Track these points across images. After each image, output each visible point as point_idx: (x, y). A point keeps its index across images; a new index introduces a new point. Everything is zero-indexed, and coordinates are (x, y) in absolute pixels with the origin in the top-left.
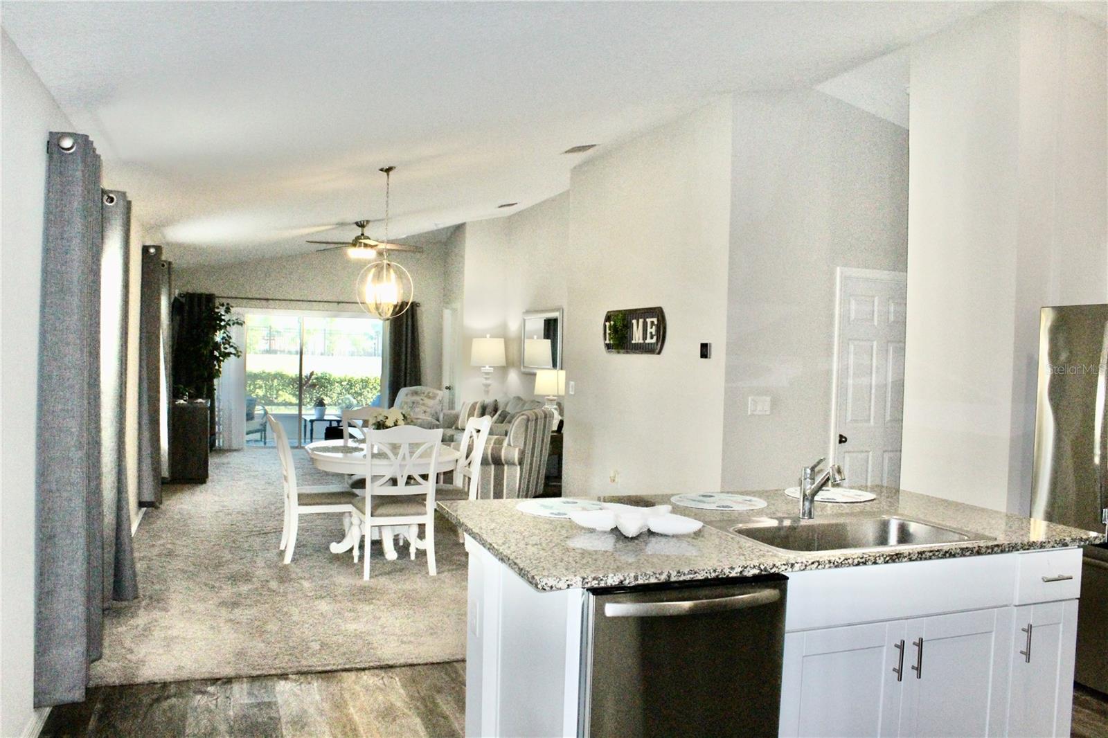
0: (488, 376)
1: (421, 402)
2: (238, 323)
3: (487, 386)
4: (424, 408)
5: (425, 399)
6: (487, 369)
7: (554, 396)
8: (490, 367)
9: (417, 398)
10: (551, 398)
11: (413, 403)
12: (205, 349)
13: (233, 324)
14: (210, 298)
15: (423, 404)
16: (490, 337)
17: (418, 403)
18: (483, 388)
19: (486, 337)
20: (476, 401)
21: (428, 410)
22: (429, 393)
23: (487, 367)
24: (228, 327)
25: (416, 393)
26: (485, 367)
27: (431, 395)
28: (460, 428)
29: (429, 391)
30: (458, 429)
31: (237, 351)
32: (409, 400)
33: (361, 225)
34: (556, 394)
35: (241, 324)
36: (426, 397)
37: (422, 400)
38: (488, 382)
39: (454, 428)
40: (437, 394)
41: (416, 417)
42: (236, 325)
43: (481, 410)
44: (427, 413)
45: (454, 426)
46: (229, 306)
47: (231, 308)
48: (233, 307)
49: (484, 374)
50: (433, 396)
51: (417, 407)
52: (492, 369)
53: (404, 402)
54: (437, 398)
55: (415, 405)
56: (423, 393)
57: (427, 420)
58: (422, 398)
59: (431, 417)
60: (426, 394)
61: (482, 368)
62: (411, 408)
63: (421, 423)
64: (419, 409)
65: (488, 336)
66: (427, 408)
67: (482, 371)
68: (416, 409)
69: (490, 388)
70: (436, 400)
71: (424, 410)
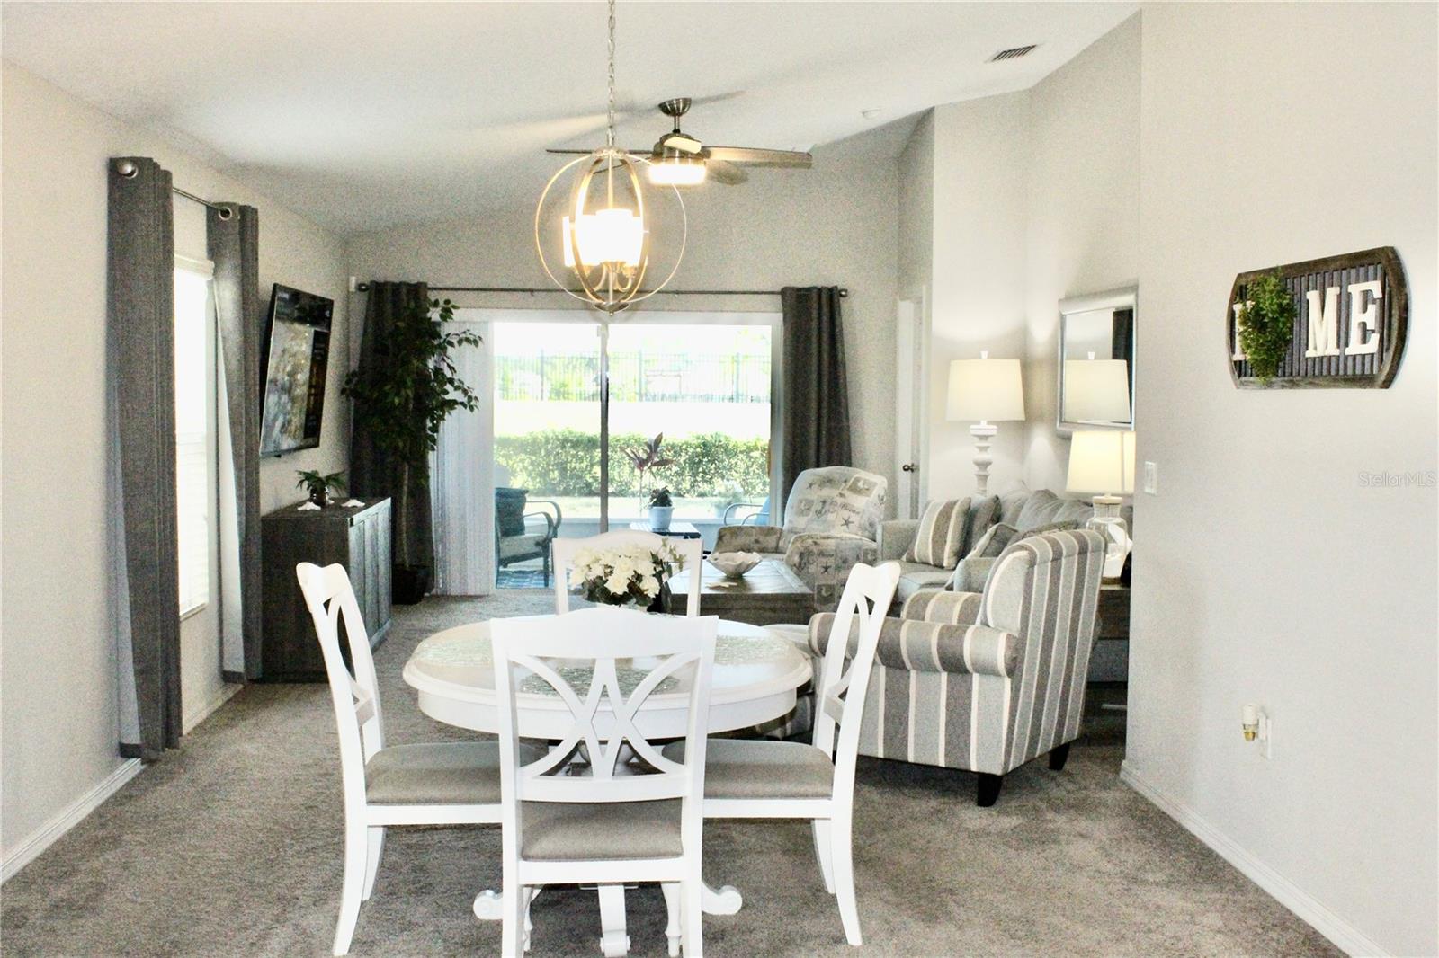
0: (984, 444)
1: (840, 500)
2: (468, 340)
3: (984, 465)
4: (846, 514)
5: (848, 494)
6: (985, 428)
7: (1113, 495)
8: (989, 423)
9: (826, 492)
10: (1108, 499)
11: (824, 502)
12: (398, 394)
13: (460, 342)
14: (417, 291)
15: (845, 506)
16: (991, 356)
17: (833, 503)
18: (976, 468)
19: (980, 358)
20: (953, 499)
21: (854, 518)
22: (857, 480)
23: (984, 424)
24: (449, 348)
25: (829, 481)
26: (979, 423)
27: (860, 485)
28: (917, 559)
29: (856, 476)
30: (915, 562)
31: (470, 398)
32: (814, 497)
33: (669, 109)
34: (1119, 490)
35: (475, 342)
36: (848, 489)
37: (841, 495)
38: (984, 457)
39: (904, 558)
40: (875, 484)
41: (825, 534)
42: (465, 343)
43: (961, 520)
44: (850, 525)
45: (906, 555)
46: (449, 306)
47: (453, 310)
48: (455, 307)
49: (976, 439)
50: (866, 487)
51: (831, 510)
52: (995, 427)
53: (806, 500)
54: (874, 492)
55: (827, 507)
56: (845, 481)
57: (851, 539)
58: (843, 492)
59: (859, 533)
60: (849, 484)
61: (972, 427)
62: (819, 513)
63: (837, 546)
64: (835, 515)
65: (984, 354)
66: (852, 514)
67: (973, 432)
68: (830, 515)
69: (988, 469)
70: (872, 496)
71: (847, 519)
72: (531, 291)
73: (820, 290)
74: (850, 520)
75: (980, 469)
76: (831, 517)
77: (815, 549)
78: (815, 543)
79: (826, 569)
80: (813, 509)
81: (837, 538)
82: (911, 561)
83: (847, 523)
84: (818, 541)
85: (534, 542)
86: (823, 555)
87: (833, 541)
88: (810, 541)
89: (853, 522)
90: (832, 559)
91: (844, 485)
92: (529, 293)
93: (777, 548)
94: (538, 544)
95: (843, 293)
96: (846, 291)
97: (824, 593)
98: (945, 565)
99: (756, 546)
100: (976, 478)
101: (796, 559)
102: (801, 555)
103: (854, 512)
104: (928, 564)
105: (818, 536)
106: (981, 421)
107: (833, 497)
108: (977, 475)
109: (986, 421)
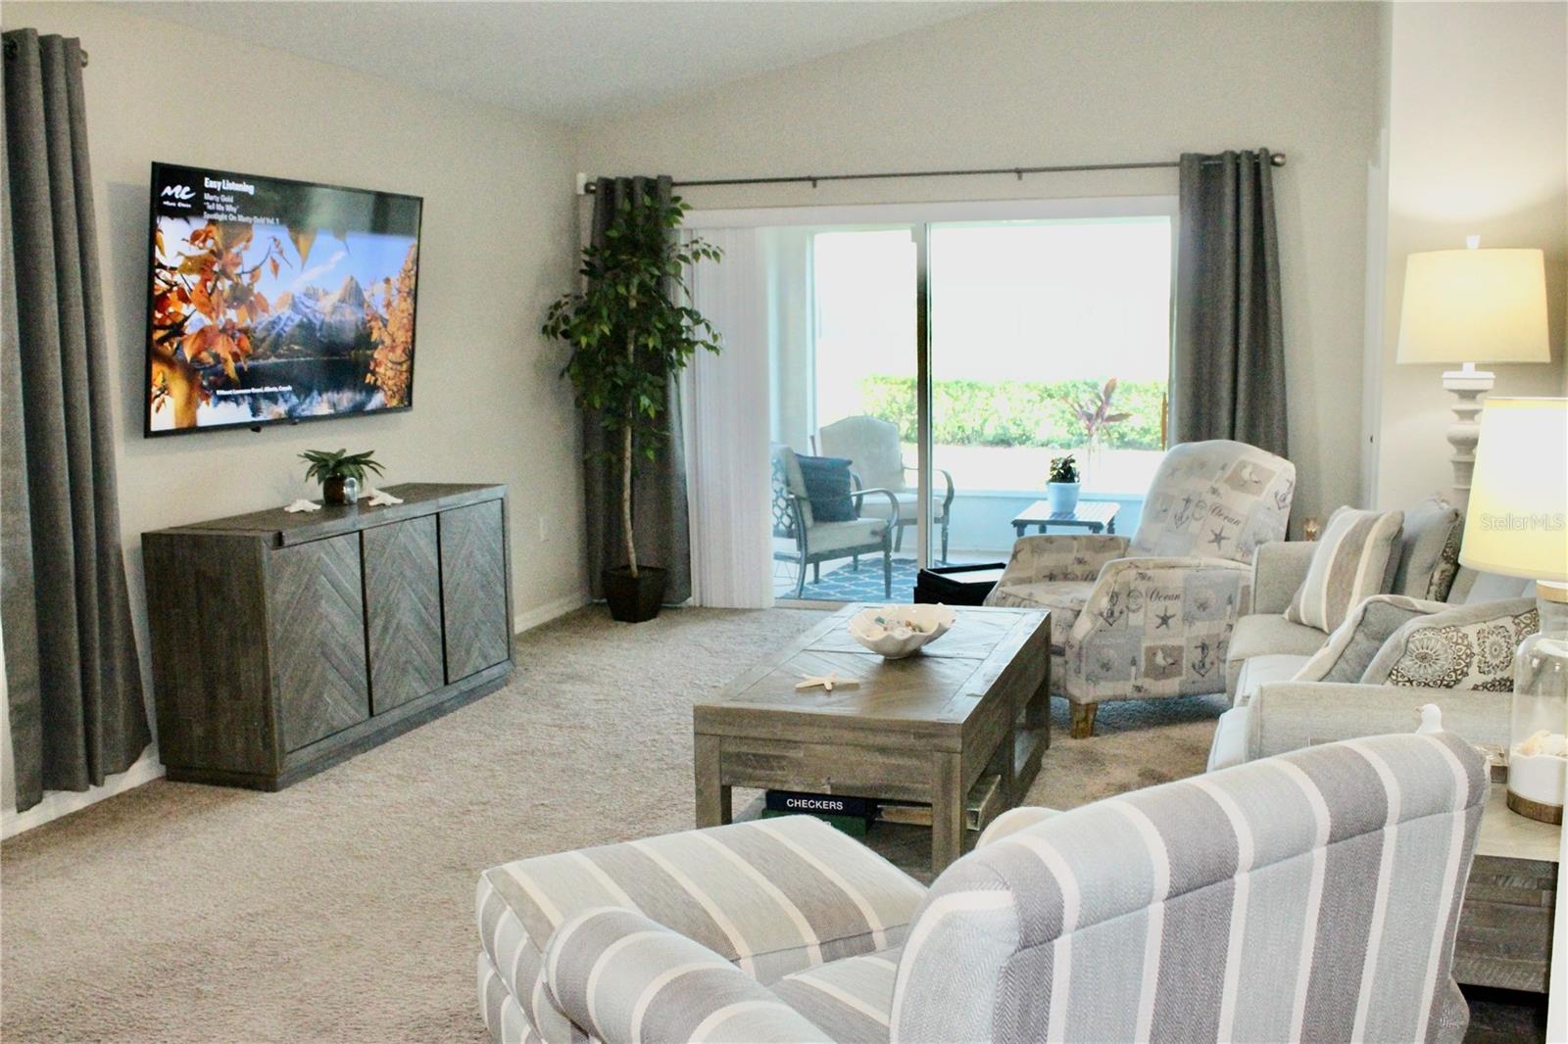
0: (1468, 406)
1: (1210, 499)
2: (705, 252)
3: (1467, 444)
4: (1217, 523)
5: (1223, 488)
6: (1470, 377)
8: (1480, 367)
9: (1193, 484)
11: (1188, 501)
13: (696, 255)
14: (658, 188)
15: (1217, 510)
16: (1483, 246)
17: (1200, 504)
18: (1452, 450)
19: (1464, 247)
20: (1374, 512)
21: (1231, 531)
22: (1243, 465)
23: (1469, 369)
24: (682, 264)
26: (1458, 366)
27: (1246, 474)
28: (1304, 621)
29: (1243, 457)
31: (715, 336)
35: (715, 256)
36: (1226, 481)
37: (1214, 491)
38: (1467, 429)
39: (1286, 616)
40: (1271, 474)
41: (1167, 559)
42: (703, 257)
43: (1383, 554)
44: (1223, 543)
45: (1290, 608)
46: (678, 205)
47: (684, 212)
48: (687, 207)
49: (1456, 396)
50: (1255, 478)
51: (1197, 516)
52: (1491, 375)
53: (1165, 495)
54: (1269, 488)
55: (1189, 511)
56: (1223, 468)
57: (1215, 568)
58: (1217, 485)
59: (1238, 556)
60: (1228, 472)
61: (1446, 374)
62: (1179, 519)
63: (1187, 580)
64: (1201, 523)
65: (1473, 241)
66: (1226, 523)
67: (1447, 384)
68: (1193, 523)
70: (1264, 494)
71: (1218, 532)
72: (814, 180)
73: (1236, 158)
74: (1223, 535)
75: (1459, 451)
76: (1194, 527)
77: (1142, 586)
78: (1143, 576)
79: (1165, 620)
80: (1171, 513)
81: (1188, 567)
82: (1297, 621)
83: (1218, 538)
84: (1149, 573)
85: (869, 531)
86: (1158, 597)
87: (1179, 573)
88: (1133, 573)
89: (1227, 539)
90: (1178, 603)
91: (1219, 473)
92: (810, 183)
94: (874, 533)
95: (1278, 160)
96: (1283, 156)
97: (1160, 660)
99: (1078, 570)
100: (1452, 467)
101: (1104, 603)
102: (1114, 597)
103: (1231, 520)
105: (1151, 565)
106: (1465, 365)
107: (1201, 494)
108: (1454, 462)
109: (1473, 365)
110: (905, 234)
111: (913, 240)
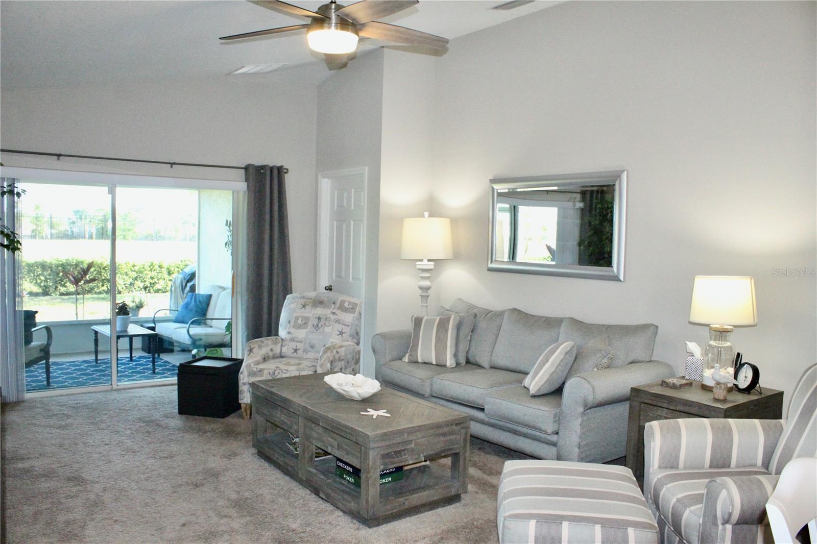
0: (426, 275)
1: (333, 317)
3: (426, 289)
4: (339, 327)
5: (338, 312)
6: (426, 264)
8: (429, 260)
9: (319, 311)
11: (319, 318)
15: (338, 321)
16: (429, 217)
18: (420, 291)
19: (424, 217)
23: (425, 262)
25: (320, 303)
26: (422, 260)
27: (346, 305)
28: (420, 360)
29: (341, 299)
30: (417, 362)
32: (309, 315)
36: (338, 309)
37: (334, 313)
38: (426, 283)
39: (406, 359)
43: (455, 332)
44: (344, 335)
45: (406, 357)
49: (420, 272)
50: (351, 307)
51: (327, 324)
52: (433, 263)
53: (302, 317)
54: (357, 310)
55: (322, 323)
56: (335, 303)
58: (334, 311)
59: (350, 340)
60: (338, 305)
61: (418, 263)
62: (316, 327)
64: (331, 327)
65: (426, 214)
66: (343, 327)
67: (418, 267)
68: (326, 328)
69: (428, 292)
70: (356, 313)
71: (340, 330)
72: (59, 156)
73: (272, 169)
74: (343, 331)
75: (423, 292)
76: (327, 329)
78: (337, 352)
80: (310, 324)
81: (345, 346)
82: (414, 362)
83: (341, 333)
85: (39, 349)
89: (345, 333)
91: (333, 305)
92: (56, 157)
93: (281, 353)
96: (287, 169)
98: (448, 364)
100: (420, 298)
103: (345, 325)
104: (431, 364)
105: (339, 347)
106: (424, 260)
107: (326, 315)
108: (421, 296)
109: (426, 260)
110: (106, 189)
111: (109, 193)
